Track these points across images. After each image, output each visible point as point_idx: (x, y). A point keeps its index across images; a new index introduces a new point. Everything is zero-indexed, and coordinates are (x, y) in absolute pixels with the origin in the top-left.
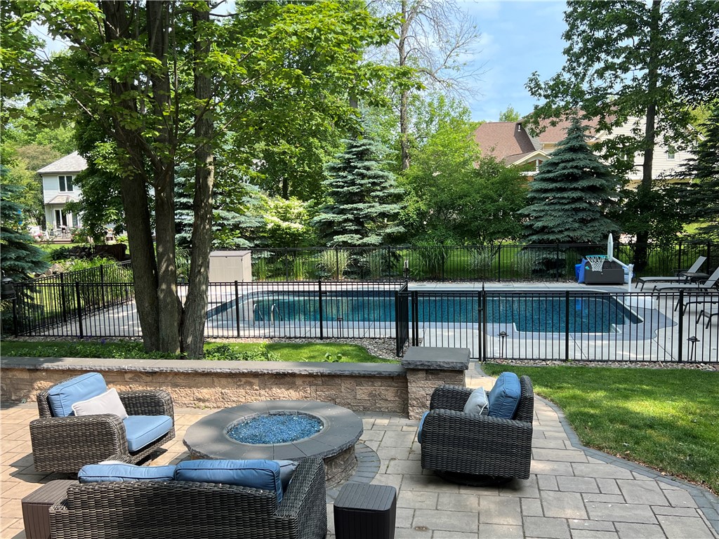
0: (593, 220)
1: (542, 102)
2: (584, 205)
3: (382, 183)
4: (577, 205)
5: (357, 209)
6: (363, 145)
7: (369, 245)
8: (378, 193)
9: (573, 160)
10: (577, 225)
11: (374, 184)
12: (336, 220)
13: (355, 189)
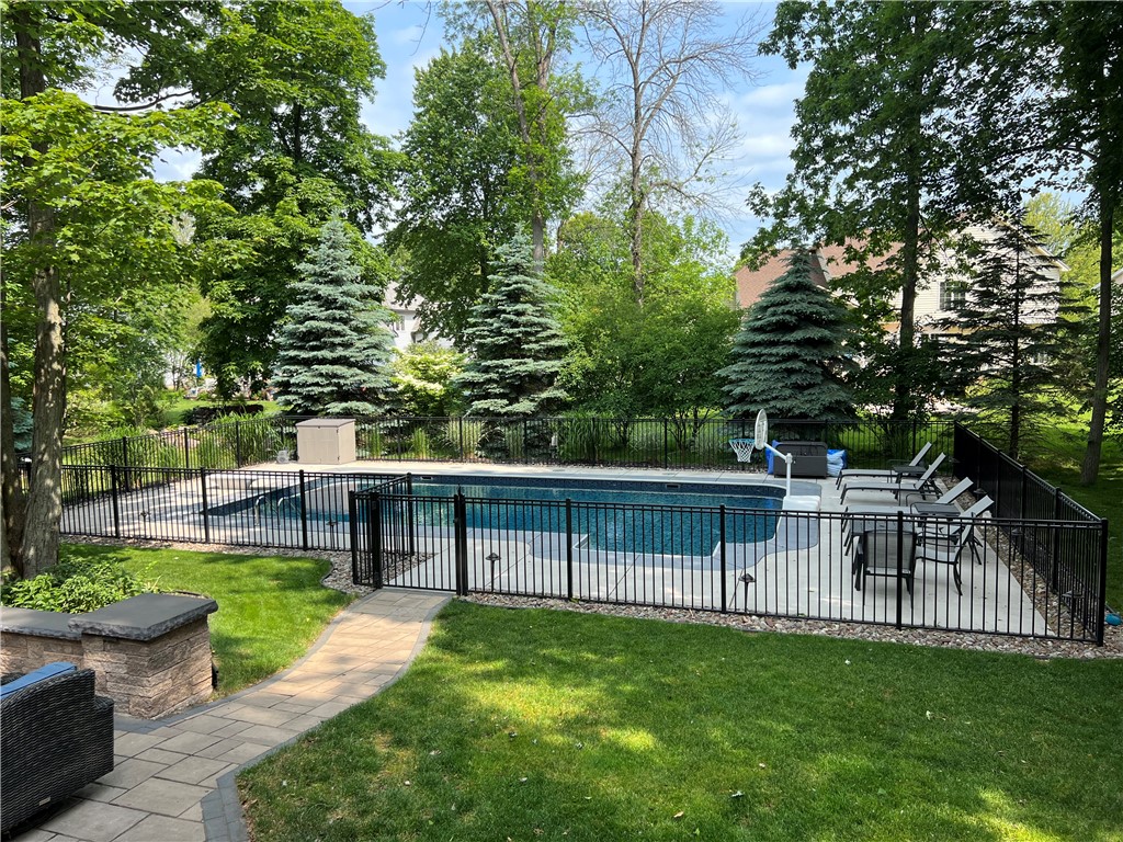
0: (810, 386)
1: (769, 224)
2: (797, 365)
3: (537, 332)
4: (789, 365)
5: (502, 366)
6: (516, 283)
7: (517, 414)
8: (532, 346)
9: (785, 303)
10: (787, 392)
11: (527, 334)
12: (476, 380)
13: (500, 340)
